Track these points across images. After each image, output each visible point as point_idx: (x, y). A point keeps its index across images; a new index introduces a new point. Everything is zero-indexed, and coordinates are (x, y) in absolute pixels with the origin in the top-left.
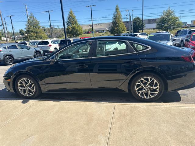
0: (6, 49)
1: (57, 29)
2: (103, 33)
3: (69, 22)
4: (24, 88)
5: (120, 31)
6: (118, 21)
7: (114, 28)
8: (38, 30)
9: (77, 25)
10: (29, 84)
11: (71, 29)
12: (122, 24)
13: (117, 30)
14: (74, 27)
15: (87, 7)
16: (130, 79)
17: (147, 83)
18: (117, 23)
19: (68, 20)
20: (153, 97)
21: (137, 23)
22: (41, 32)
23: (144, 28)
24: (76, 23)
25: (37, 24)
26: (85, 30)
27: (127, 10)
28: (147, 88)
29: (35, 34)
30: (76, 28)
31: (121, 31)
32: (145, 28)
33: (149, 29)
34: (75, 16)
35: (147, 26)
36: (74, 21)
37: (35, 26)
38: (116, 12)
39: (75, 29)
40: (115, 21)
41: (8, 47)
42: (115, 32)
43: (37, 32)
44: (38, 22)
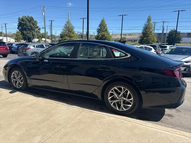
0: (35, 47)
1: (92, 35)
2: (135, 43)
3: (100, 30)
4: (15, 80)
5: (149, 42)
6: (148, 31)
7: (143, 38)
8: (72, 35)
9: (107, 32)
10: (19, 77)
11: (101, 36)
12: (152, 35)
13: (147, 40)
14: (103, 34)
15: (119, 16)
16: (103, 86)
17: (121, 93)
18: (147, 33)
19: (99, 28)
20: (125, 110)
21: (174, 36)
22: (74, 37)
23: (181, 41)
24: (106, 30)
25: (72, 29)
26: (118, 38)
27: (164, 22)
28: (120, 98)
29: (69, 38)
30: (106, 36)
31: (151, 42)
32: (183, 41)
33: (187, 43)
34: (106, 25)
35: (184, 39)
36: (104, 28)
37: (70, 30)
38: (148, 23)
39: (104, 36)
40: (146, 31)
41: (36, 46)
42: (144, 42)
43: (71, 36)
44: (74, 27)
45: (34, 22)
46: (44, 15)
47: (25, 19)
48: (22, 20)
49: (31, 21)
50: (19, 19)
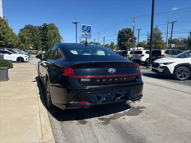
25: (160, 36)
37: (156, 37)
44: (161, 33)
45: (131, 33)
46: (133, 25)
47: (124, 31)
48: (122, 32)
49: (128, 32)
50: (119, 32)
